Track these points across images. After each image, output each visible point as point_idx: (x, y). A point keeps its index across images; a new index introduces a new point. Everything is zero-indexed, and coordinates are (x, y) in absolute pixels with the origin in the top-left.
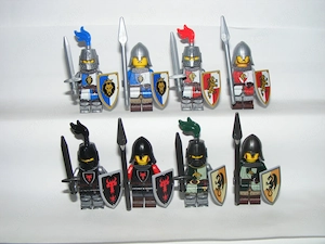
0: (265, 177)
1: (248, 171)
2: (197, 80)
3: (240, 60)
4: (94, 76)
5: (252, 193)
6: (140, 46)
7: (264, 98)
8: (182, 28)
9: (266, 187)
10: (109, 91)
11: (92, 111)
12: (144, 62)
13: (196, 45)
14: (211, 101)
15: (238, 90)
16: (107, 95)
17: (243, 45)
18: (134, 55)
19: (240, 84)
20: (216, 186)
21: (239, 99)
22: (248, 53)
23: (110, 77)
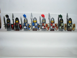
0: (72, 25)
1: (69, 24)
2: (45, 25)
3: (52, 21)
4: (27, 24)
5: (70, 29)
6: (35, 18)
7: (56, 29)
8: (42, 15)
9: (73, 27)
10: (29, 27)
11: (26, 31)
12: (36, 21)
13: (45, 18)
14: (47, 29)
15: (52, 27)
16: (29, 28)
17: (53, 18)
18: (34, 20)
19: (52, 26)
20: (65, 27)
21: (52, 29)
22: (54, 20)
23: (30, 24)
